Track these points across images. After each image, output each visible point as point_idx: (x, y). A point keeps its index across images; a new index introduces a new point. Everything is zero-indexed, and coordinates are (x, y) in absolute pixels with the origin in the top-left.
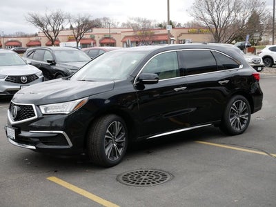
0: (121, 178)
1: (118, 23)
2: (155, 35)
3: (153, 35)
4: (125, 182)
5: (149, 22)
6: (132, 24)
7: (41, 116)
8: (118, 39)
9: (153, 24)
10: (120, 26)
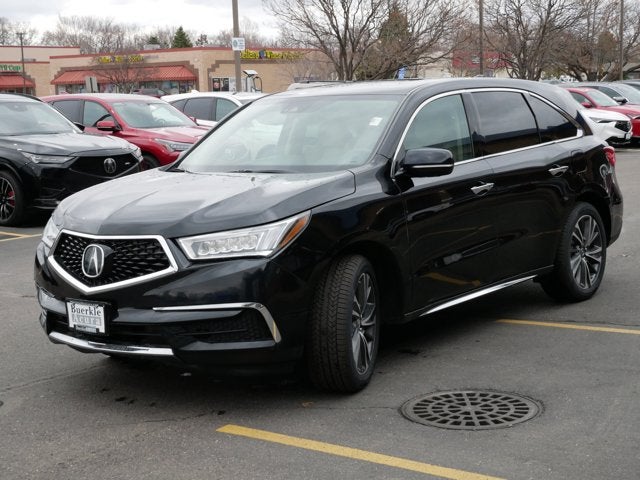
0: (410, 412)
1: (33, 32)
2: (151, 66)
3: (142, 66)
4: (423, 420)
5: (117, 29)
6: (73, 38)
7: (186, 266)
8: (42, 78)
9: (129, 38)
10: (36, 40)
